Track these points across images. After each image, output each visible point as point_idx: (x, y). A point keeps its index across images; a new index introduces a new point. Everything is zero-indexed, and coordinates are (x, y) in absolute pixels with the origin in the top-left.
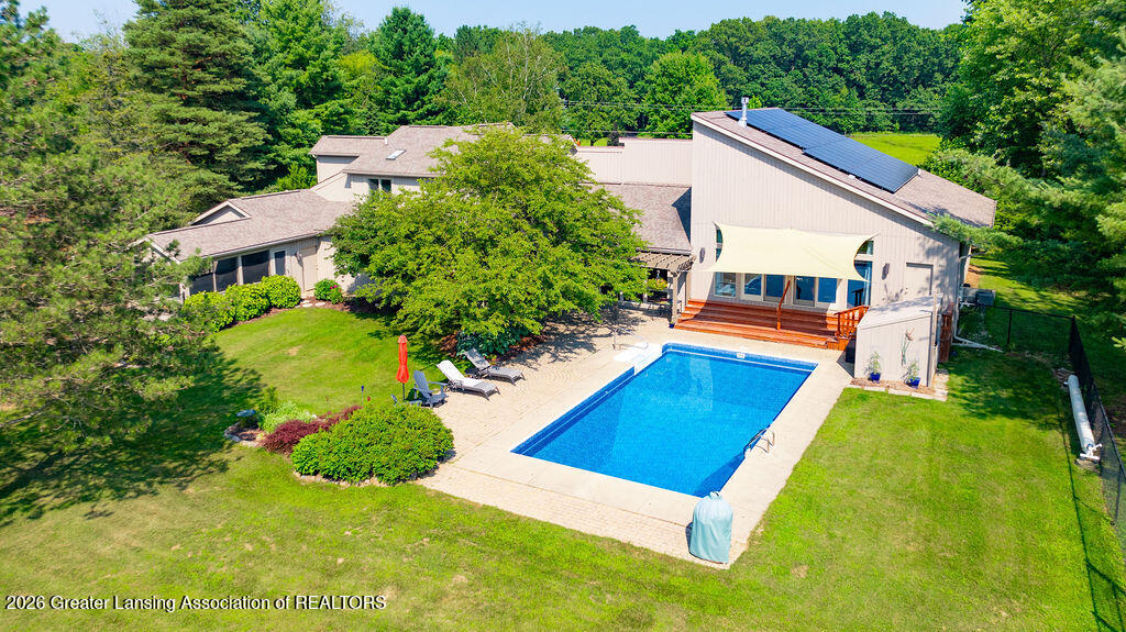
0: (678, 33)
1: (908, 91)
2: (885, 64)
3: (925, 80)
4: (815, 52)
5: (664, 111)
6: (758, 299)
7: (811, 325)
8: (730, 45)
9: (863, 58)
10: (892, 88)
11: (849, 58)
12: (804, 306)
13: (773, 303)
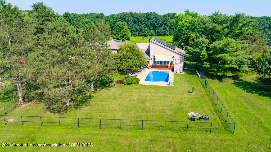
0: (112, 15)
1: (158, 28)
2: (154, 23)
3: (161, 26)
4: (141, 20)
6: (159, 65)
7: (166, 67)
8: (124, 18)
9: (150, 21)
10: (155, 27)
11: (147, 21)
12: (165, 65)
13: (161, 65)
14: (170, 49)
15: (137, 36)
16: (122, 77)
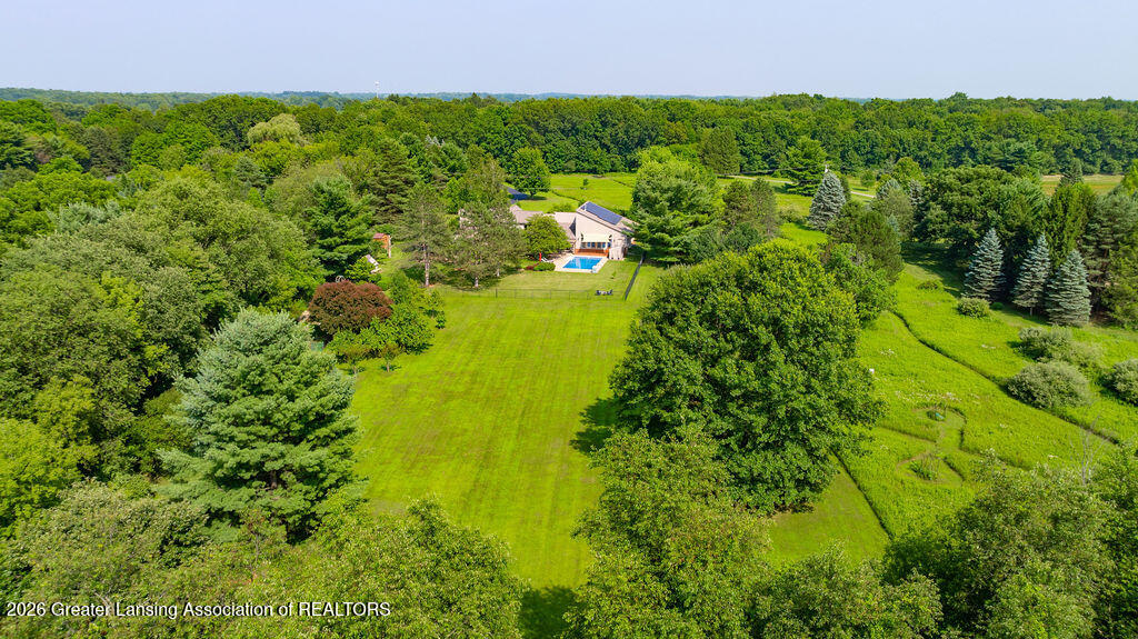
2: (620, 134)
5: (523, 177)
6: (590, 248)
7: (601, 252)
8: (534, 120)
9: (609, 130)
11: (601, 130)
12: (599, 248)
13: (593, 248)
14: (601, 221)
15: (571, 172)
16: (533, 263)
